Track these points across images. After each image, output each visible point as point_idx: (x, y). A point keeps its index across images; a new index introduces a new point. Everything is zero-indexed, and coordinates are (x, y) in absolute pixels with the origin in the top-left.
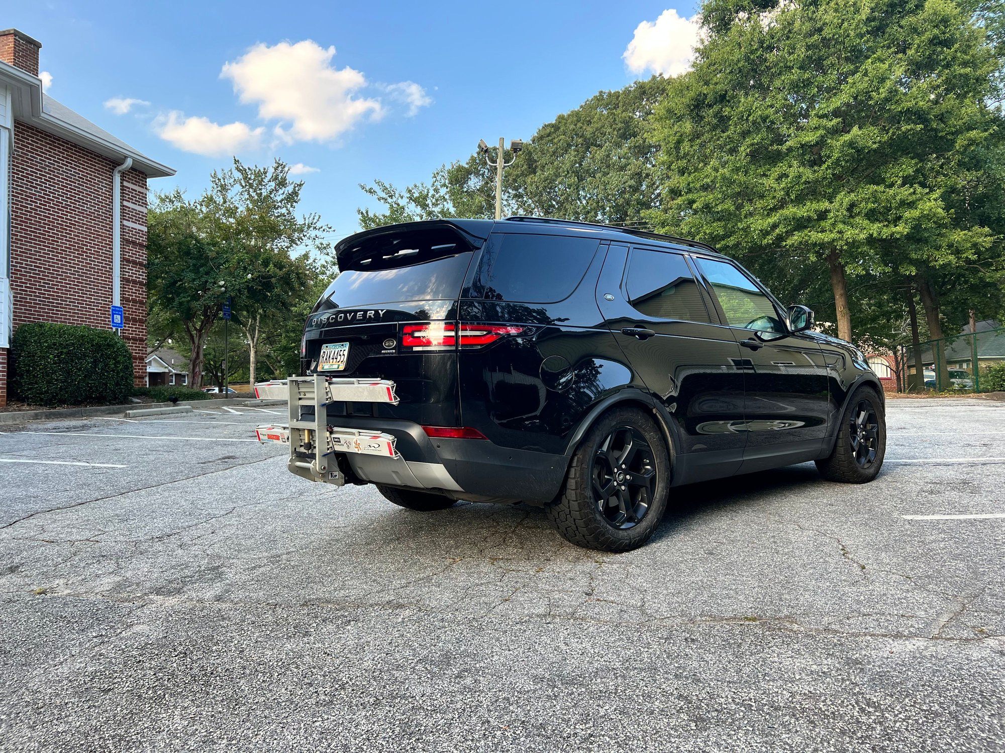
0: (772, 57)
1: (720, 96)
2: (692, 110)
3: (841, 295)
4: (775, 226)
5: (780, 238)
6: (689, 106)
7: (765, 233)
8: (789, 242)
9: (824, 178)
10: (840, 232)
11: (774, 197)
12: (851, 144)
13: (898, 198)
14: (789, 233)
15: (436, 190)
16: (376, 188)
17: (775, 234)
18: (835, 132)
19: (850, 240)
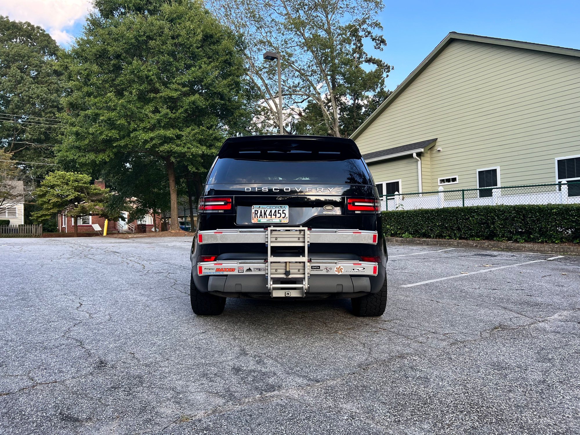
0: (152, 43)
1: (118, 55)
2: (97, 58)
3: (173, 180)
4: (152, 139)
5: (155, 146)
6: (96, 55)
7: (146, 142)
8: (161, 149)
9: (179, 118)
10: (188, 148)
11: (149, 122)
12: (194, 103)
13: (214, 135)
14: (162, 144)
17: (152, 144)
18: (185, 94)
19: (194, 153)
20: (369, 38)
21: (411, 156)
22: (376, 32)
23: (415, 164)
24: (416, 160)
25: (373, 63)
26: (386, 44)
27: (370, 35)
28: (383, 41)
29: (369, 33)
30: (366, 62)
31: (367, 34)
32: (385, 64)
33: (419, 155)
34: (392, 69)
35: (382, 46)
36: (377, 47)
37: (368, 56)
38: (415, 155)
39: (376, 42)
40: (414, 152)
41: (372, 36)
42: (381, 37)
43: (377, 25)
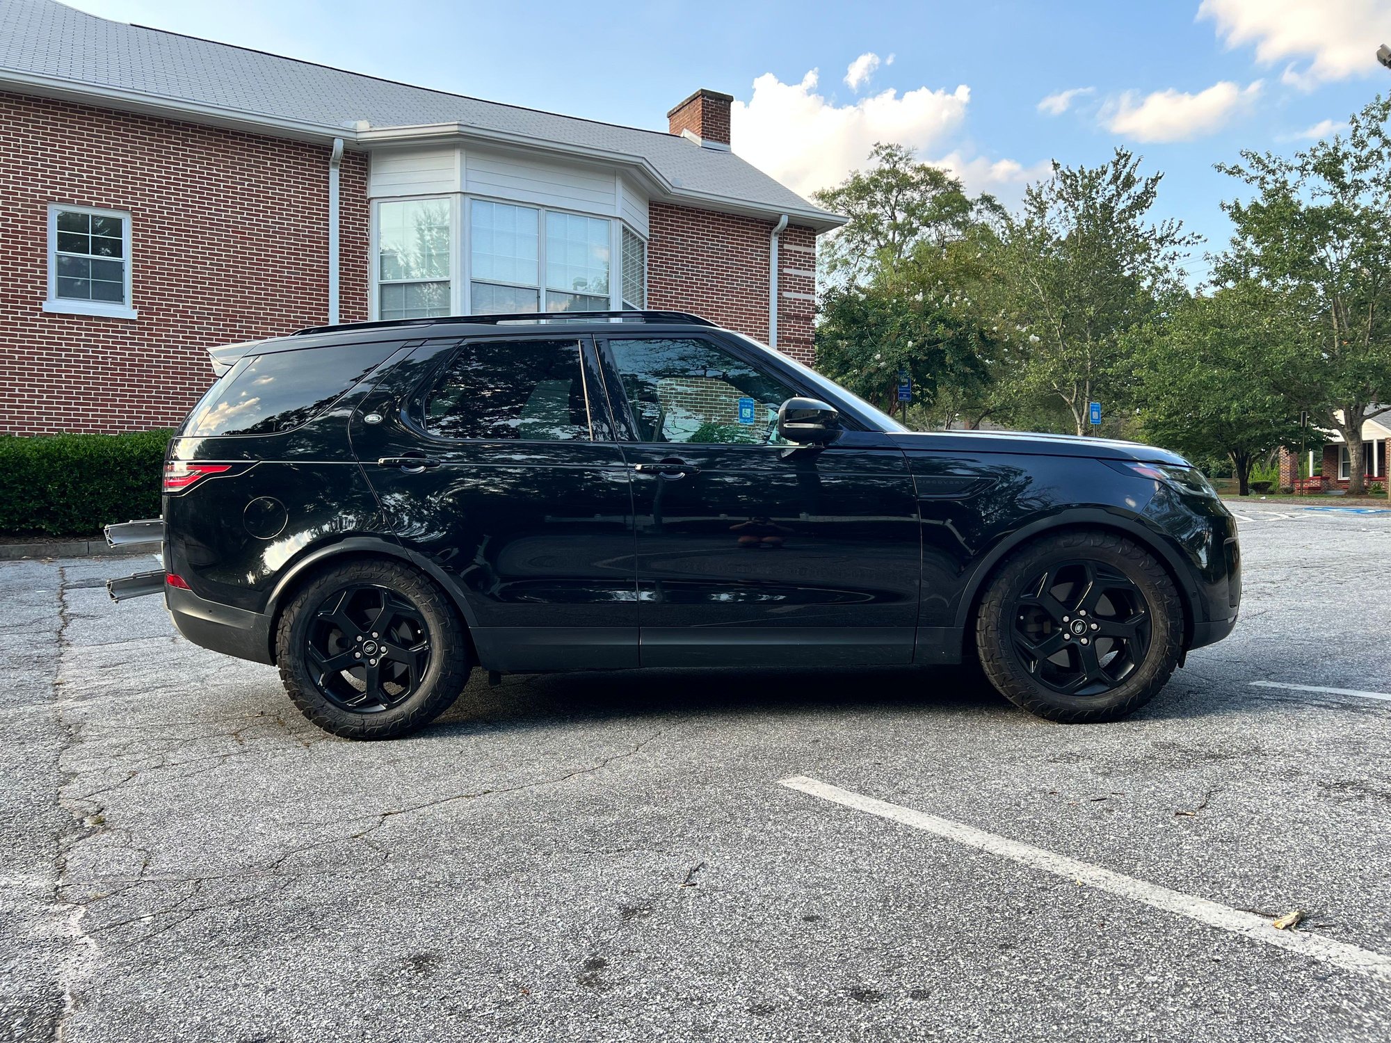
15: (1361, 144)
16: (1244, 164)
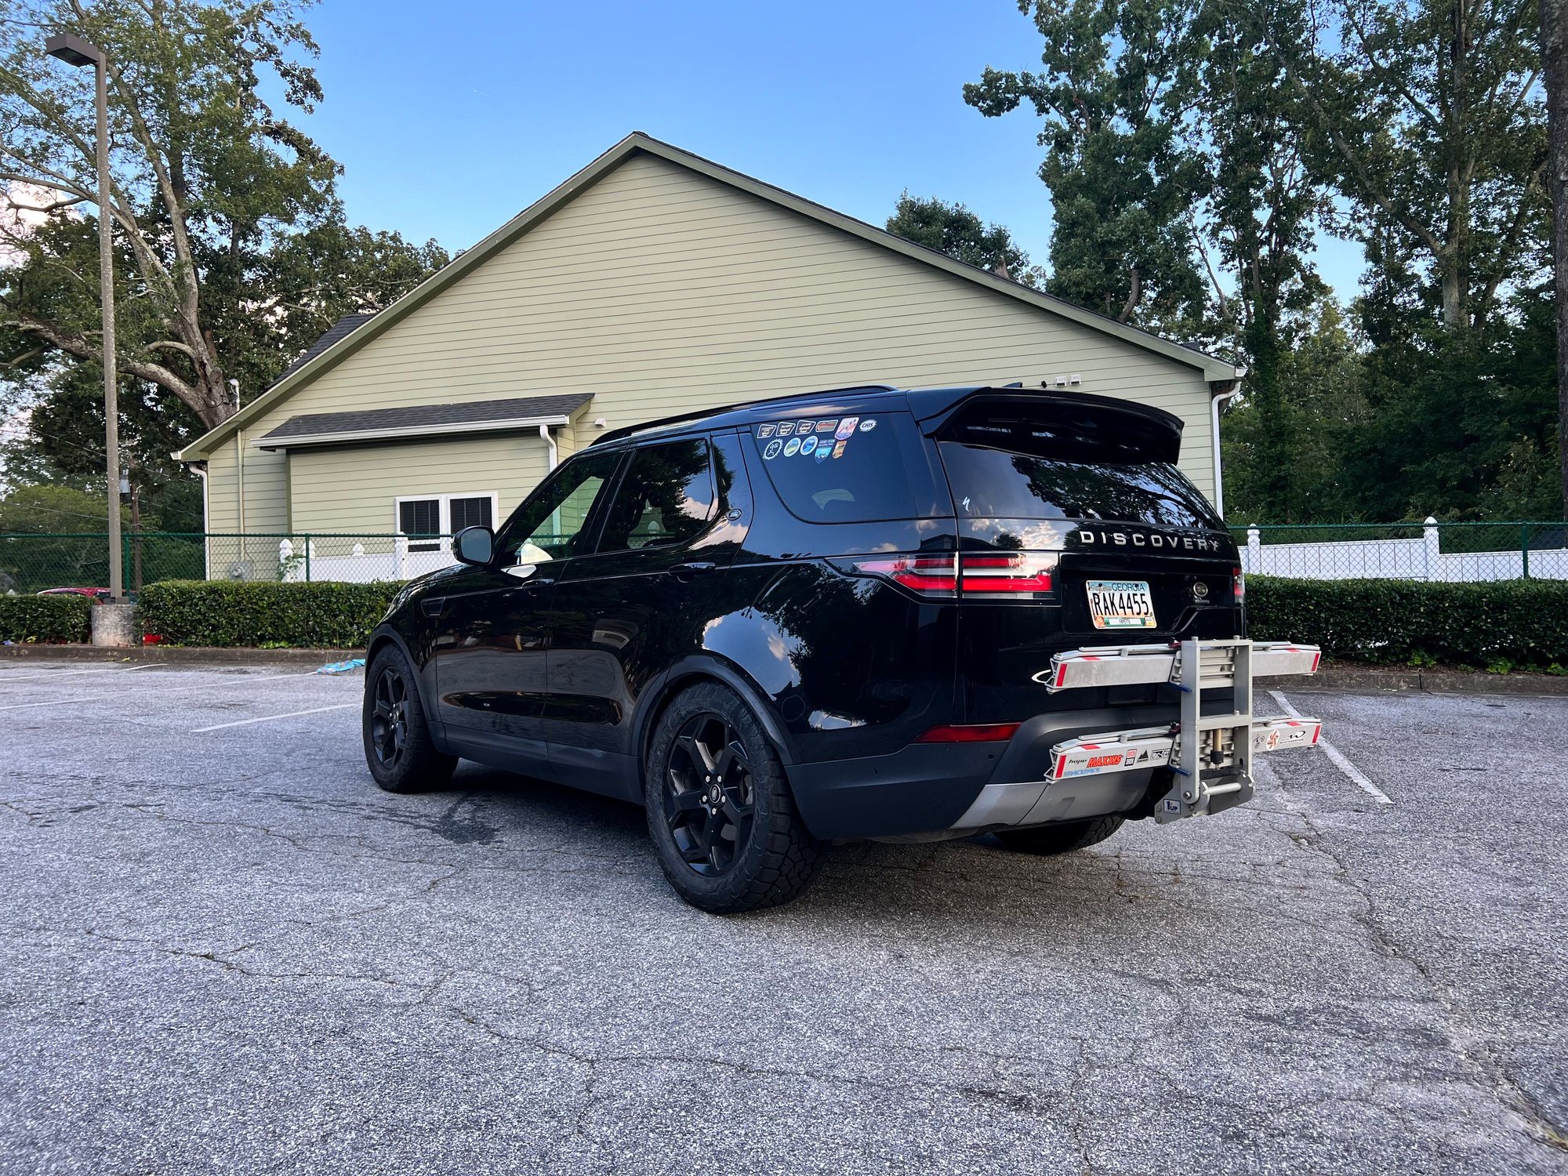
20: (270, 64)
21: (534, 432)
22: (294, 54)
23: (541, 454)
24: (545, 444)
25: (286, 142)
26: (320, 97)
27: (274, 57)
28: (312, 87)
29: (272, 50)
30: (268, 134)
31: (265, 50)
32: (321, 154)
33: (554, 430)
34: (339, 172)
35: (310, 100)
36: (296, 101)
37: (273, 119)
38: (544, 431)
39: (293, 82)
40: (543, 423)
41: (278, 63)
42: (308, 72)
43: (299, 34)
